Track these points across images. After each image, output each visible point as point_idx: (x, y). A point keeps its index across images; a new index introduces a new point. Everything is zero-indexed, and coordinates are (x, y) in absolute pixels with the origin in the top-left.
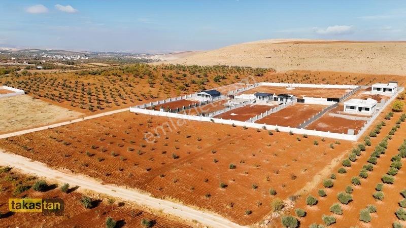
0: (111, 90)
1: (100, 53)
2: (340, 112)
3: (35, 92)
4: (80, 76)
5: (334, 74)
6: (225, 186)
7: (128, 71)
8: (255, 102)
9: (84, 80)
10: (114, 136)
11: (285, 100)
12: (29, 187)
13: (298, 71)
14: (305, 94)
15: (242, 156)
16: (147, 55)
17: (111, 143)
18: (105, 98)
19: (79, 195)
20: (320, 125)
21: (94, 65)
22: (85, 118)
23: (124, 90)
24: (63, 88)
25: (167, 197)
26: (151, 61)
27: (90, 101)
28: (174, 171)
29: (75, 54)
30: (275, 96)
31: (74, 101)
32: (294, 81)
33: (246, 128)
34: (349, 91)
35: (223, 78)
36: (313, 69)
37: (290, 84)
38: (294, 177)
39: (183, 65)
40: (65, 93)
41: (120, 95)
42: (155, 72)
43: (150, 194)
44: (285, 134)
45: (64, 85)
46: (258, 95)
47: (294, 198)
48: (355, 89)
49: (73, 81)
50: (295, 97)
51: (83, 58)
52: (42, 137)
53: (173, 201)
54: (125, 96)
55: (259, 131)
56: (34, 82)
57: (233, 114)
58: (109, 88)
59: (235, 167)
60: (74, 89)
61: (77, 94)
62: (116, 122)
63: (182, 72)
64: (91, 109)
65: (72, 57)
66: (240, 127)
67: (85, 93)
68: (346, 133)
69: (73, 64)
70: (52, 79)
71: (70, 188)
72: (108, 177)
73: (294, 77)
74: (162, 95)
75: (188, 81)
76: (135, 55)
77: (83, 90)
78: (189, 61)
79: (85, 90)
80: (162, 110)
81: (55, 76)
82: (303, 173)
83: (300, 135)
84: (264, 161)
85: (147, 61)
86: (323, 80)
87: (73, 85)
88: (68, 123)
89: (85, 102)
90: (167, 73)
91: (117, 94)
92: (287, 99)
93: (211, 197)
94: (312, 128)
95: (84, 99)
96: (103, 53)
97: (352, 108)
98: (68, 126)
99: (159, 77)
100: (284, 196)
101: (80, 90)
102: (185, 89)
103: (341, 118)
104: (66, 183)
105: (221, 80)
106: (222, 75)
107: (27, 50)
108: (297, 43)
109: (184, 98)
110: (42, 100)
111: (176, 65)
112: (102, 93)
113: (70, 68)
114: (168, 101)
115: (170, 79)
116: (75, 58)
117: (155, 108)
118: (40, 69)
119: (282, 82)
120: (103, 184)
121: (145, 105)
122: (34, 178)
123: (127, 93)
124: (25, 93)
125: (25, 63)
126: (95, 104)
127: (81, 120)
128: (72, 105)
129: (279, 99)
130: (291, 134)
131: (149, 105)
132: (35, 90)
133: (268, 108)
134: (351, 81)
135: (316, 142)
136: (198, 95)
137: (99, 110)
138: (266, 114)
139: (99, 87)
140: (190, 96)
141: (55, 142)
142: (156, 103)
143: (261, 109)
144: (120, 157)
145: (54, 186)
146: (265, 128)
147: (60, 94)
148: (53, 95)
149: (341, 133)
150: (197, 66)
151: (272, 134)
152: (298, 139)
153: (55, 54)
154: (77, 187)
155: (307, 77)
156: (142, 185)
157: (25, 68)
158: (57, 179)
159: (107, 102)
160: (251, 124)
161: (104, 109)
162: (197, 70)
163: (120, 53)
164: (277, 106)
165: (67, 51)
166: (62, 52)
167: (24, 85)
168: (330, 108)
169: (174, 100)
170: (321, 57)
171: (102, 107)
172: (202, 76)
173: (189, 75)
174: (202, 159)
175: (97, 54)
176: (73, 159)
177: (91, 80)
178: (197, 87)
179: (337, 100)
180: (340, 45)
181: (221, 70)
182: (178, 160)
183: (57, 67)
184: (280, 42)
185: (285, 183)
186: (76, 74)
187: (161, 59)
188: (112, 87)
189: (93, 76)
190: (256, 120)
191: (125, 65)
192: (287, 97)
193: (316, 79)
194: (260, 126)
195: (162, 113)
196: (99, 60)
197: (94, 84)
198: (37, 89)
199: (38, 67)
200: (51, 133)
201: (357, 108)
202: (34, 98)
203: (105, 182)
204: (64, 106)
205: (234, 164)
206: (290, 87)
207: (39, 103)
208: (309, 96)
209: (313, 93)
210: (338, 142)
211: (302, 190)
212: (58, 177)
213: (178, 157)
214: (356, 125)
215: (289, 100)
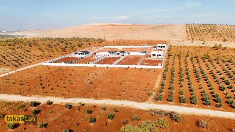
2: (150, 57)
5: (136, 41)
11: (123, 54)
14: (130, 51)
20: (145, 63)
30: (118, 52)
44: (132, 69)
50: (127, 52)
57: (102, 62)
80: (62, 62)
92: (124, 53)
97: (154, 55)
103: (151, 60)
109: (68, 56)
114: (63, 57)
121: (49, 61)
129: (120, 54)
130: (135, 68)
131: (51, 61)
133: (117, 58)
135: (148, 70)
136: (77, 54)
137: (20, 66)
149: (156, 65)
151: (127, 69)
152: (140, 70)
155: (125, 43)
164: (120, 57)
170: (127, 33)
171: (21, 64)
195: (63, 64)
201: (156, 55)
206: (120, 48)
210: (157, 69)
215: (125, 54)
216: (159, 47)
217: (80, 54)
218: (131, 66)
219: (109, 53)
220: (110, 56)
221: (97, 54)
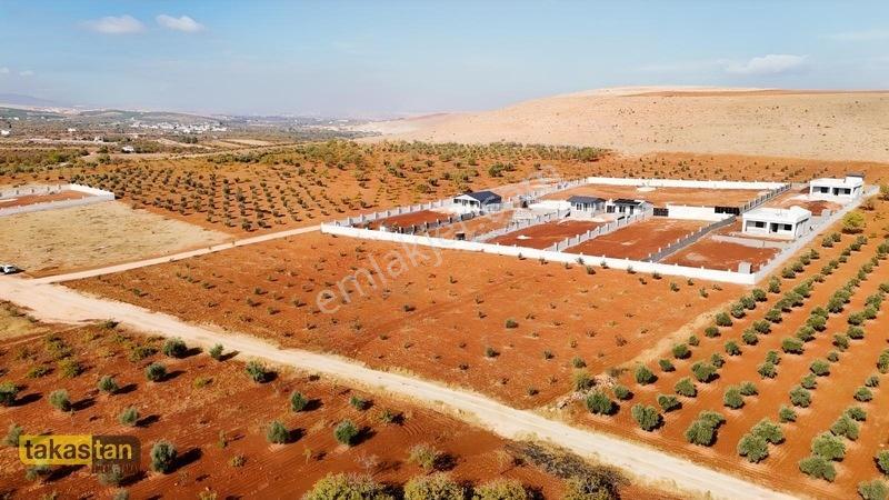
0: (282, 192)
1: (252, 118)
2: (734, 233)
3: (135, 197)
4: (218, 166)
5: (741, 159)
6: (494, 354)
7: (314, 155)
8: (569, 215)
9: (225, 172)
10: (293, 274)
11: (628, 210)
12: (154, 352)
13: (668, 154)
14: (674, 199)
15: (532, 309)
16: (351, 122)
17: (290, 286)
18: (272, 207)
19: (241, 365)
20: (691, 257)
21: (239, 144)
22: (238, 243)
23: (308, 192)
24: (187, 188)
25: (392, 368)
26: (359, 134)
27: (243, 213)
28: (404, 330)
29: (198, 120)
30: (610, 203)
31: (212, 213)
32: (656, 174)
33: (543, 262)
34: (764, 194)
35: (510, 169)
36: (699, 149)
37: (646, 181)
38: (623, 343)
39: (427, 142)
40: (192, 197)
41: (300, 202)
42: (368, 158)
43: (364, 364)
44: (618, 273)
45: (188, 182)
46: (574, 200)
47: (615, 373)
48: (778, 191)
49: (207, 176)
50: (648, 205)
51: (215, 129)
52: (160, 276)
53: (404, 375)
54: (310, 202)
55: (568, 267)
56: (129, 177)
57: (522, 237)
58: (278, 188)
59: (516, 326)
60: (210, 191)
61: (215, 200)
62: (295, 251)
63: (425, 157)
64: (247, 227)
65: (192, 128)
66: (533, 261)
67: (231, 197)
68: (735, 269)
69: (195, 141)
70: (163, 171)
71: (223, 353)
72: (288, 338)
73: (657, 167)
74: (383, 201)
75: (437, 174)
76: (325, 122)
77: (228, 191)
78: (439, 136)
79: (232, 192)
80: (382, 228)
81: (169, 166)
82: (640, 335)
83: (647, 275)
84: (572, 316)
85: (351, 135)
86: (716, 172)
87: (206, 184)
88: (206, 251)
89: (233, 215)
90: (395, 159)
91: (295, 199)
93: (469, 371)
94: (671, 262)
95: (230, 209)
96: (257, 119)
97: (760, 225)
98: (206, 258)
99: (378, 167)
100: (598, 369)
101: (221, 191)
102: (431, 189)
103: (734, 245)
104: (218, 344)
105: (505, 173)
106: (506, 163)
107: (95, 113)
108: (670, 94)
109: (427, 207)
110: (151, 211)
111: (412, 143)
112: (266, 198)
113: (191, 149)
114: (395, 213)
115: (399, 170)
116: (201, 129)
117: (371, 226)
118: (128, 152)
119: (631, 176)
120: (280, 349)
121: (351, 220)
122: (161, 338)
123: (313, 199)
124: (117, 198)
125: (97, 141)
126: (254, 218)
127: (229, 246)
128: (209, 220)
129: (617, 209)
130: (631, 272)
131: (358, 220)
132: (134, 192)
133: (591, 226)
134: (773, 175)
135: (674, 285)
136: (456, 201)
137: (261, 228)
138: (586, 237)
139: (258, 186)
140: (439, 204)
141: (187, 284)
142: (371, 217)
143: (581, 228)
144: (308, 308)
145: (196, 351)
146: (581, 261)
147: (184, 199)
148: (170, 201)
149: (726, 270)
150: (455, 144)
151: (593, 273)
152: (641, 280)
153: (156, 122)
154: (235, 353)
155: (683, 168)
156: (351, 350)
157: (98, 149)
158: (203, 341)
159: (276, 215)
160: (555, 255)
161: (270, 227)
162: (456, 152)
163: (293, 119)
164: (609, 221)
165: (182, 115)
166: (171, 117)
167: (111, 183)
168: (715, 225)
169: (406, 210)
170: (718, 125)
171: (267, 224)
172: (465, 163)
173: (438, 163)
174: (458, 312)
175: (244, 121)
176: (224, 310)
177: (241, 171)
178: (454, 187)
179: (736, 211)
181: (505, 153)
182: (412, 313)
183: (162, 149)
184: (635, 92)
185: (604, 351)
186: (209, 161)
187: (381, 129)
188: (283, 186)
189: (245, 165)
190: (567, 246)
191: (307, 145)
192: (632, 204)
193: (702, 171)
194: (571, 259)
195: (383, 234)
196: (250, 133)
197: (248, 181)
198: (137, 190)
199: (125, 149)
200: (177, 269)
201: (768, 225)
202: (134, 208)
203: (283, 346)
204: (193, 222)
205: (513, 319)
206: (646, 185)
207: (144, 215)
208: (678, 202)
209: (689, 198)
210: (718, 287)
211: (633, 362)
212: (199, 338)
213: (413, 309)
214: (757, 257)
215: (636, 211)
216: (825, 190)
217: (465, 202)
219: (573, 204)
220: (571, 218)
221: (530, 206)
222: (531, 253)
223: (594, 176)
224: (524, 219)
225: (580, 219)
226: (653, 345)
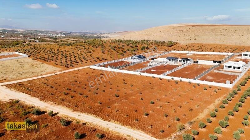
0: (79, 55)
1: (73, 32)
2: (221, 70)
3: (34, 56)
4: (60, 46)
5: (217, 45)
6: (147, 115)
7: (89, 43)
8: (167, 63)
9: (62, 49)
10: (80, 83)
11: (186, 62)
12: (30, 113)
13: (194, 44)
14: (199, 58)
15: (158, 96)
16: (101, 33)
17: (78, 87)
18: (75, 60)
19: (59, 118)
20: (208, 77)
21: (69, 40)
22: (63, 72)
23: (86, 55)
24: (50, 53)
25: (112, 121)
26: (103, 37)
27: (66, 62)
28: (116, 104)
29: (57, 33)
30: (179, 59)
31: (56, 61)
32: (192, 50)
33: (161, 79)
34: (228, 56)
35: (148, 48)
36: (204, 42)
37: (189, 52)
38: (191, 110)
39: (122, 40)
40: (51, 56)
41: (84, 58)
42: (105, 44)
43: (102, 118)
44: (186, 83)
45: (51, 52)
46: (169, 58)
47: (191, 123)
48: (231, 55)
49: (56, 49)
50: (192, 60)
51: (62, 36)
52: (37, 83)
53: (115, 123)
54: (87, 58)
55: (169, 81)
56: (33, 50)
57: (153, 70)
58: (77, 53)
59: (154, 103)
60: (57, 54)
61: (58, 57)
62: (81, 74)
63: (121, 44)
64: (67, 66)
65: (56, 35)
66: (157, 78)
67: (63, 56)
68: (225, 83)
69: (56, 39)
70: (44, 48)
71: (53, 113)
72: (76, 107)
73: (192, 48)
74: (109, 58)
75: (125, 50)
76: (93, 34)
77: (62, 55)
78: (126, 37)
79: (63, 55)
80: (109, 67)
81: (46, 46)
82: (197, 107)
83: (195, 84)
84: (172, 100)
85: (100, 37)
86: (210, 49)
87: (56, 52)
88: (53, 74)
89: (63, 62)
90: (113, 45)
91: (82, 57)
93: (139, 121)
94: (203, 79)
95: (62, 60)
96: (74, 33)
97: (229, 67)
98: (53, 76)
99: (108, 47)
100: (185, 121)
101: (60, 55)
102: (124, 54)
103: (222, 74)
104: (52, 110)
105: (146, 49)
106: (146, 46)
107: (29, 31)
108: (194, 26)
109: (123, 60)
110: (38, 61)
111: (118, 40)
112: (73, 57)
113: (55, 41)
114: (113, 62)
115: (114, 48)
116: (58, 36)
117: (105, 66)
118: (37, 42)
119: (184, 50)
120: (73, 111)
121: (99, 64)
122: (33, 107)
123: (88, 57)
124: (28, 56)
125: (28, 39)
126: (69, 63)
127: (61, 72)
128: (55, 64)
129: (182, 61)
130: (190, 83)
131: (101, 64)
132: (34, 55)
133: (175, 67)
134: (228, 50)
135: (205, 88)
136: (131, 58)
137: (71, 67)
138: (174, 70)
139: (71, 53)
140: (126, 59)
141: (45, 86)
142: (106, 63)
143: (171, 67)
144: (84, 95)
145: (44, 112)
146: (173, 79)
147: (48, 57)
148: (44, 58)
149: (222, 83)
150: (131, 40)
151: (177, 83)
152: (194, 86)
153: (46, 33)
154: (58, 113)
155: (200, 48)
156: (97, 112)
157: (28, 41)
158: (46, 108)
159: (76, 62)
160: (164, 76)
161: (74, 66)
162: (131, 43)
163: (84, 33)
164: (181, 65)
165: (53, 32)
166: (50, 32)
167: (28, 51)
168: (214, 67)
169: (116, 61)
170: (209, 35)
171: (73, 65)
172: (134, 46)
173: (126, 46)
174: (134, 97)
175: (70, 33)
176: (56, 96)
177: (67, 48)
178: (131, 53)
179: (220, 62)
180: (221, 27)
181: (146, 43)
182: (118, 98)
183: (47, 41)
184: (183, 25)
185: (186, 113)
186: (58, 45)
187: (109, 36)
188: (79, 53)
189: (68, 46)
190: (167, 74)
191: (87, 40)
192: (187, 60)
193: (206, 49)
194: (170, 78)
195: (109, 69)
196: (72, 37)
197: (69, 51)
198: (35, 54)
199: (36, 41)
200: (43, 80)
201: (232, 67)
202: (33, 60)
203: (75, 110)
204: (51, 65)
205: (153, 101)
206: (189, 53)
207: (36, 62)
208: (201, 59)
209: (204, 58)
210: (220, 89)
211: (196, 118)
212: (46, 107)
213: (118, 96)
214: (232, 78)
215: (188, 62)
216: (247, 55)
217: (134, 58)
218: (184, 80)
220: (168, 64)
221: (155, 60)
222: (156, 76)
223: (173, 50)
224: (153, 64)
225: (171, 64)
226: (202, 112)
